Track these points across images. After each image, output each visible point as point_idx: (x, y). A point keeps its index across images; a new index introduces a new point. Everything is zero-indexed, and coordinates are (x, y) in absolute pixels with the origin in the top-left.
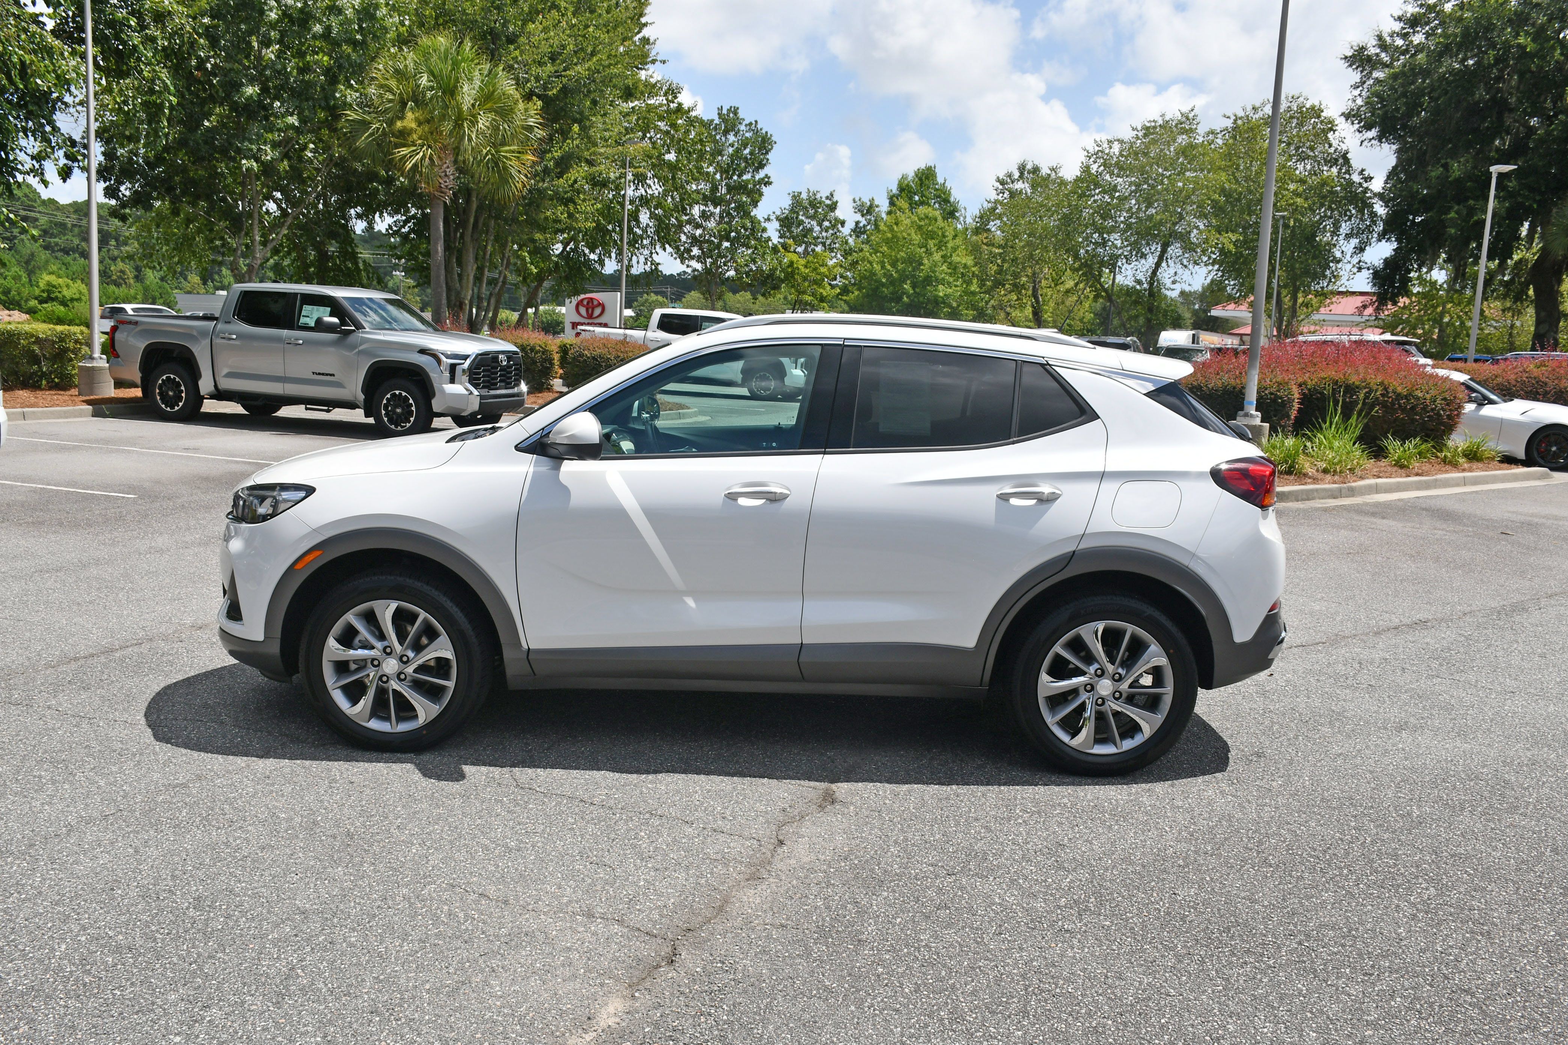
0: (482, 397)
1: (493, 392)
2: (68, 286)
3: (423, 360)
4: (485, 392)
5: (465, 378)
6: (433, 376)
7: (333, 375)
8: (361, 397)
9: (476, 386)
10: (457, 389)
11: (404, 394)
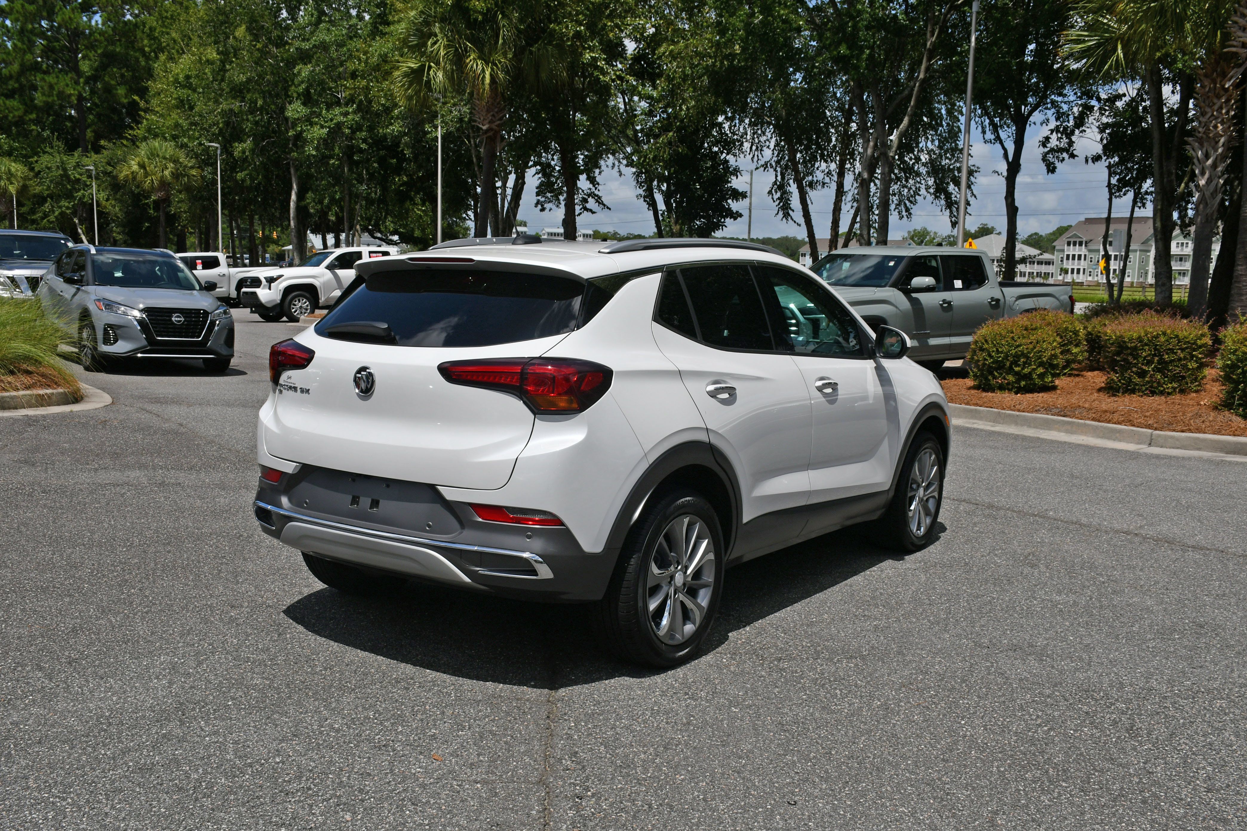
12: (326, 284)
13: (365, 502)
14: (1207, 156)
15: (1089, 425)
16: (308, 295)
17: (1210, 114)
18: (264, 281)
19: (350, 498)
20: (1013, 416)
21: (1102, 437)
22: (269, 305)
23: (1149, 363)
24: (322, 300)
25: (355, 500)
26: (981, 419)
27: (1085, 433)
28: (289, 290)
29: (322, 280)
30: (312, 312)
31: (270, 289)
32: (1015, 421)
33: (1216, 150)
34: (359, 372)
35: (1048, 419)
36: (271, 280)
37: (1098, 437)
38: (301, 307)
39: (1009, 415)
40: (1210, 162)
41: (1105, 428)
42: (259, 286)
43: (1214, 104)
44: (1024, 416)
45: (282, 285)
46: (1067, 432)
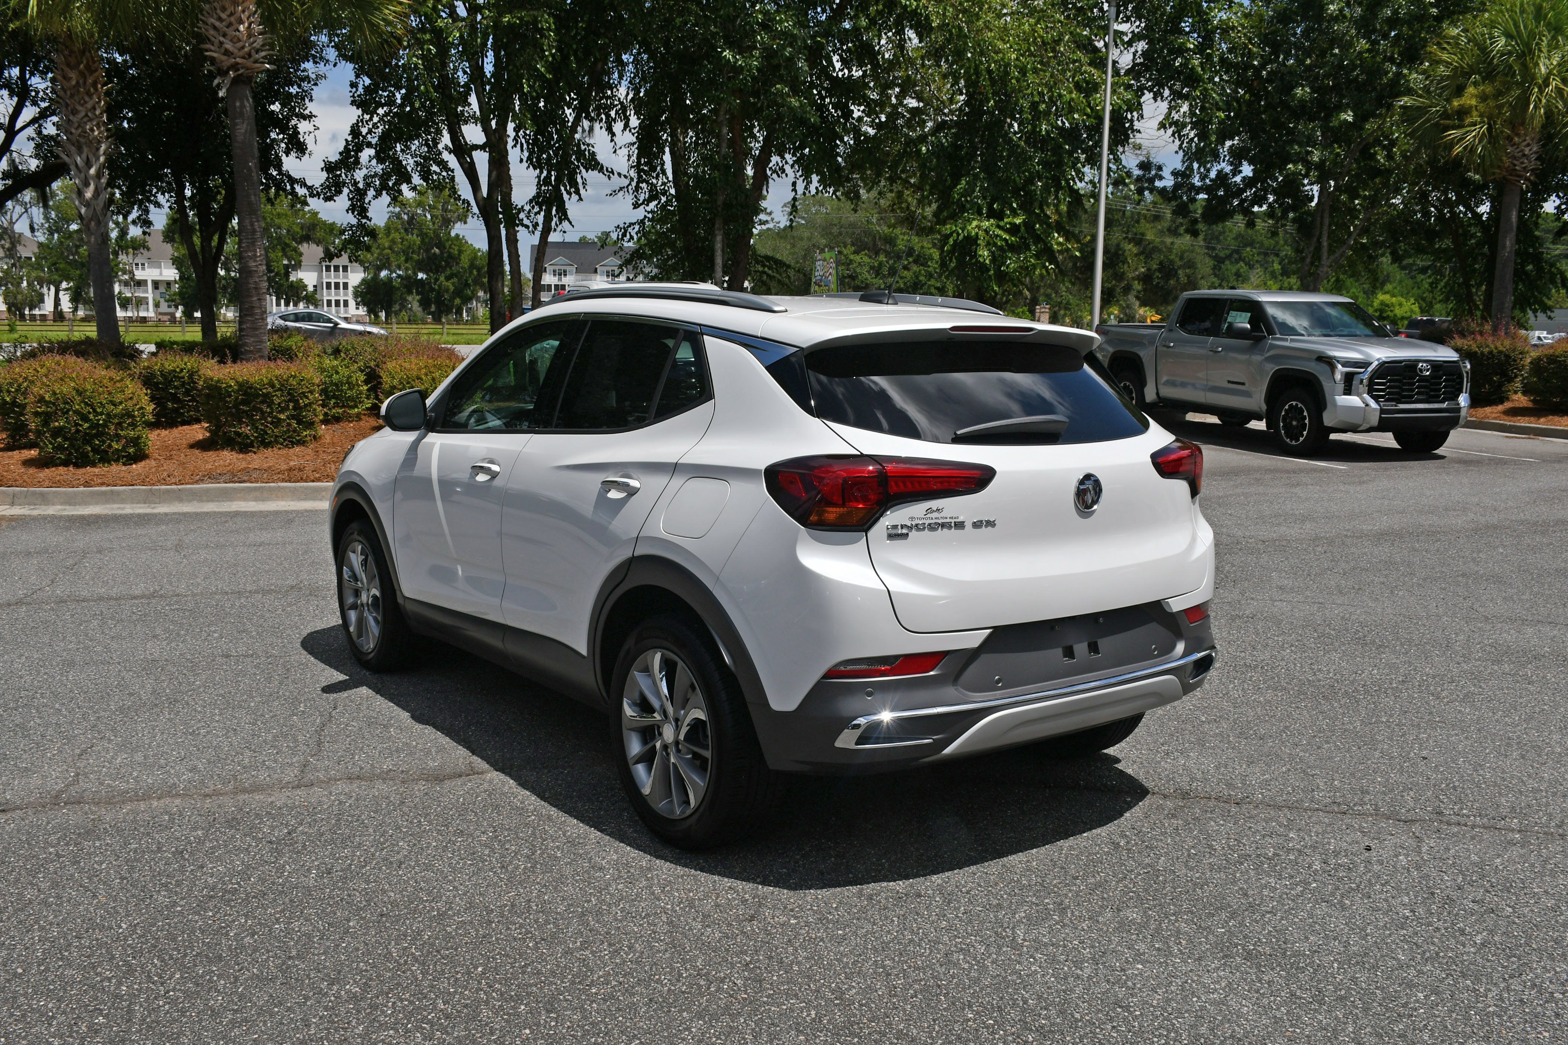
0: (1382, 411)
1: (1402, 406)
2: (1401, 305)
3: (1313, 367)
4: (1390, 406)
5: (1363, 388)
6: (1326, 385)
7: (1243, 384)
8: (1264, 407)
9: (1376, 398)
10: (1354, 400)
11: (1300, 405)
13: (1081, 648)
14: (89, 165)
15: (283, 488)
17: (83, 114)
19: (1059, 651)
20: (173, 491)
21: (305, 499)
23: (282, 411)
25: (1069, 652)
26: (123, 501)
27: (278, 498)
32: (178, 497)
33: (98, 159)
34: (1082, 482)
35: (226, 488)
37: (300, 499)
39: (168, 491)
40: (92, 171)
41: (306, 488)
43: (86, 102)
44: (191, 489)
46: (256, 499)
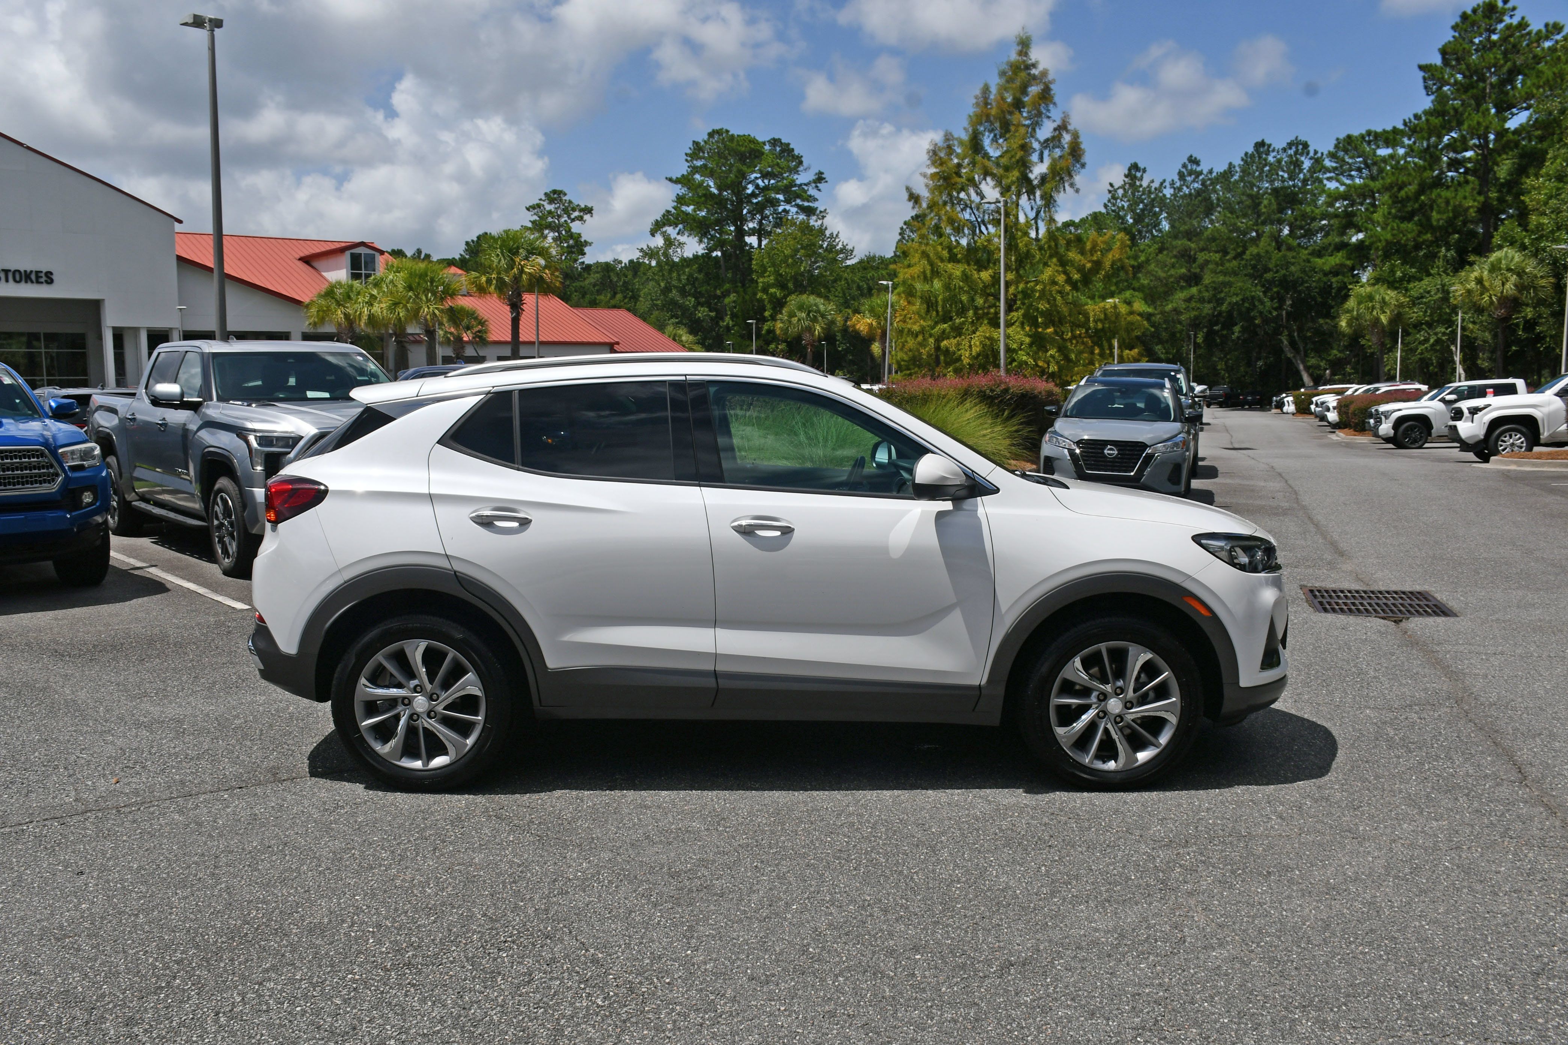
12: (1550, 416)
16: (1524, 430)
18: (1466, 412)
22: (1471, 442)
24: (1545, 435)
28: (1496, 424)
29: (1546, 410)
30: (1529, 449)
31: (1472, 422)
36: (1474, 411)
38: (1512, 445)
42: (1460, 419)
45: (1486, 417)
